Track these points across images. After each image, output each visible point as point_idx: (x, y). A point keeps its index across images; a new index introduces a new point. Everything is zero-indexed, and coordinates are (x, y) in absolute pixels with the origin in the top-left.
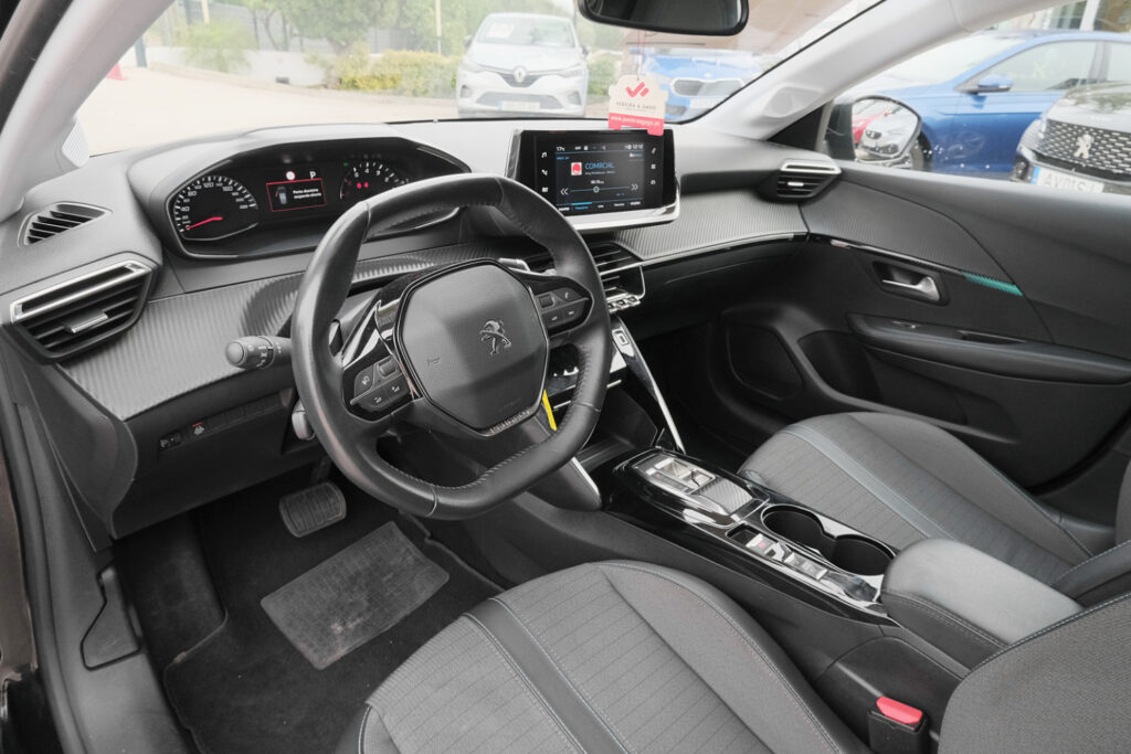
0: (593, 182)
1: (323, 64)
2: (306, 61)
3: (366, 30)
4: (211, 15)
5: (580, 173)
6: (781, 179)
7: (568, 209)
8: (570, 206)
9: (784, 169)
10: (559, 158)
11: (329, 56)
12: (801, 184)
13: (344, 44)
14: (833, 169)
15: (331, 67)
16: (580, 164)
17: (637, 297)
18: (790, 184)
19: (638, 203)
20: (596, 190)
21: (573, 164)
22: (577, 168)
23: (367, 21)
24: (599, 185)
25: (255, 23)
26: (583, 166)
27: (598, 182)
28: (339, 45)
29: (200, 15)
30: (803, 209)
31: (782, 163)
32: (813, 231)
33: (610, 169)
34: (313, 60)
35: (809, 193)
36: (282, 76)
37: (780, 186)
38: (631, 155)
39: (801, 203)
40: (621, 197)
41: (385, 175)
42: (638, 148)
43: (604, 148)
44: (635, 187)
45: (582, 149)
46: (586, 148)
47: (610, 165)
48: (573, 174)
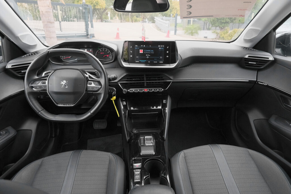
0: (147, 55)
1: (217, 33)
2: (212, 32)
3: (229, 24)
4: (193, 23)
5: (142, 53)
6: (245, 61)
7: (138, 62)
8: (139, 61)
9: (246, 57)
10: (136, 48)
11: (219, 31)
13: (223, 28)
15: (218, 34)
16: (142, 50)
19: (162, 62)
20: (148, 57)
21: (140, 50)
22: (141, 51)
23: (230, 21)
24: (149, 56)
25: (204, 24)
26: (143, 51)
27: (148, 55)
28: (222, 28)
29: (190, 23)
33: (152, 52)
34: (214, 32)
35: (261, 67)
36: (206, 36)
38: (160, 48)
40: (156, 60)
41: (108, 51)
42: (162, 47)
43: (150, 46)
44: (161, 57)
45: (143, 46)
46: (144, 46)
47: (152, 51)
48: (140, 52)
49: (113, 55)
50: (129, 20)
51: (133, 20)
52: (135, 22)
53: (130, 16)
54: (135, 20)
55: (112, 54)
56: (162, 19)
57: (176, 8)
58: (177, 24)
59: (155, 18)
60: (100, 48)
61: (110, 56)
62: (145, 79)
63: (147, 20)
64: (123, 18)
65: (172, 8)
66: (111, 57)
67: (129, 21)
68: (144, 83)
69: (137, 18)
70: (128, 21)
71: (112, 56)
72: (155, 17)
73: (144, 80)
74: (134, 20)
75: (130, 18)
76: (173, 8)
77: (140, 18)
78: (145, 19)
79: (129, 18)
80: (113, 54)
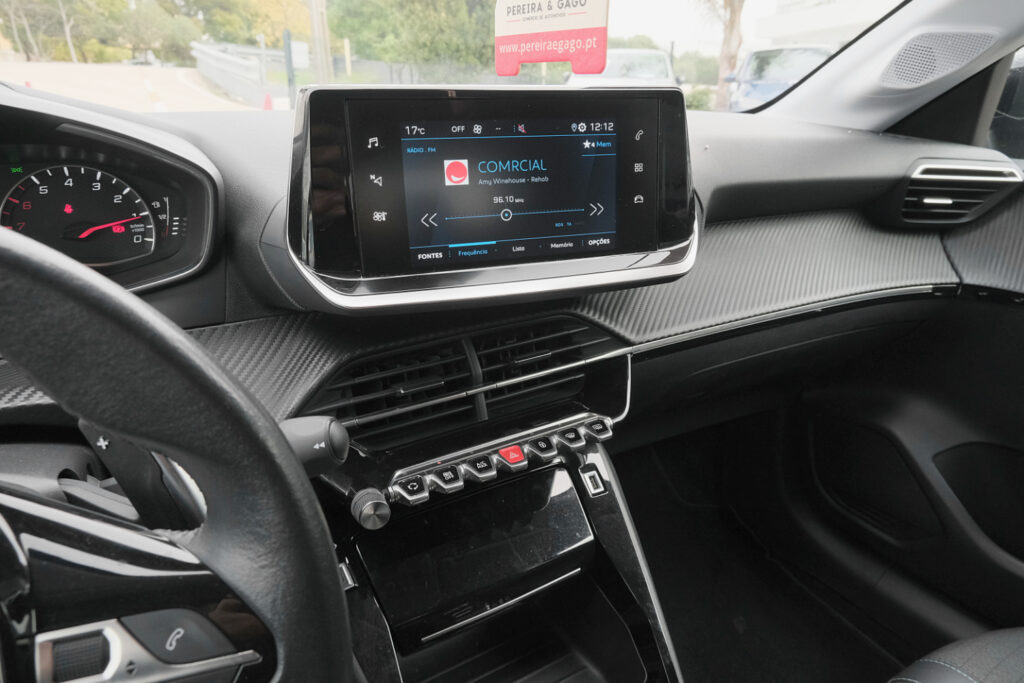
4: (352, 68)
5: (466, 182)
6: (911, 193)
7: (439, 255)
8: (444, 250)
9: (916, 175)
10: (412, 150)
12: (949, 201)
14: (1012, 174)
16: (465, 162)
17: (609, 422)
18: (927, 201)
19: (606, 241)
20: (506, 216)
21: (447, 163)
22: (457, 171)
24: (513, 206)
26: (473, 168)
27: (510, 199)
30: (950, 243)
31: (913, 167)
32: (969, 280)
33: (537, 173)
35: (962, 215)
37: (907, 204)
38: (587, 144)
39: (944, 233)
40: (565, 230)
41: (110, 189)
42: (603, 131)
43: (521, 128)
44: (597, 209)
45: (469, 131)
46: (478, 129)
47: (537, 165)
48: (448, 183)
49: (162, 217)
50: (68, 53)
51: (87, 54)
52: (96, 61)
53: (69, 39)
54: (96, 56)
55: (155, 212)
56: (224, 51)
57: (267, 16)
58: (296, 73)
59: (191, 49)
60: (31, 164)
61: (139, 228)
62: (478, 370)
63: (151, 57)
64: (37, 44)
65: (252, 15)
66: (145, 234)
67: (66, 58)
68: (471, 399)
69: (102, 47)
70: (64, 60)
71: (160, 225)
72: (193, 44)
73: (468, 383)
74: (90, 56)
75: (70, 44)
76: (257, 15)
77: (120, 46)
78: (146, 54)
79: (66, 44)
80: (162, 210)
